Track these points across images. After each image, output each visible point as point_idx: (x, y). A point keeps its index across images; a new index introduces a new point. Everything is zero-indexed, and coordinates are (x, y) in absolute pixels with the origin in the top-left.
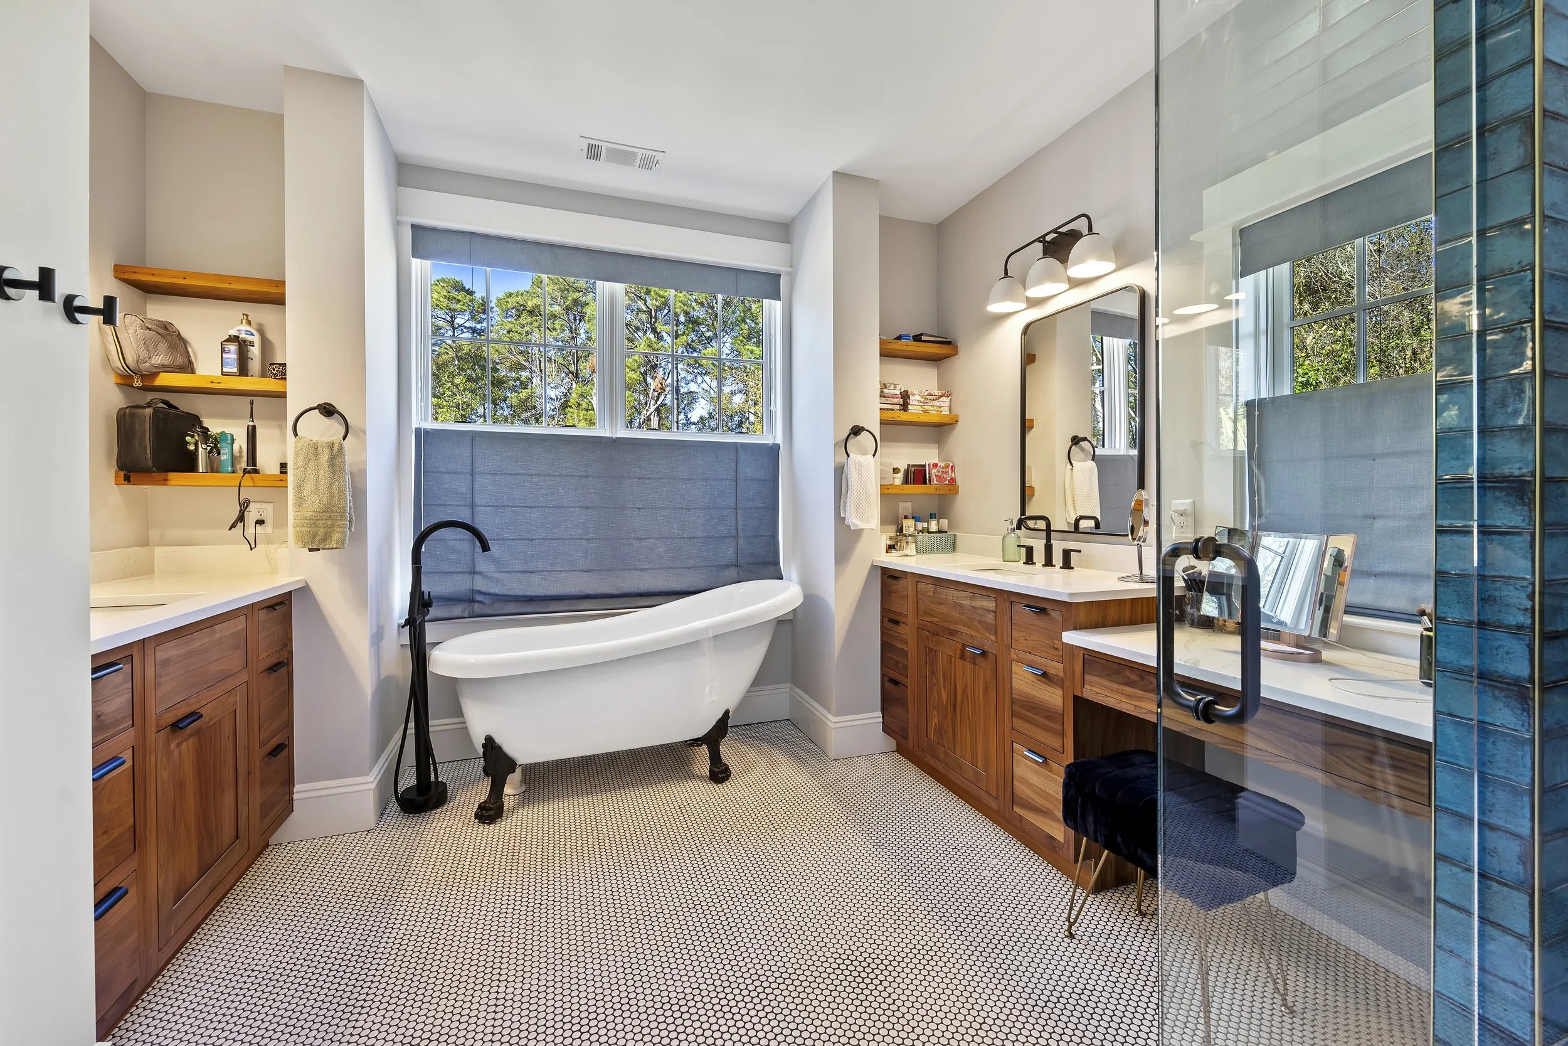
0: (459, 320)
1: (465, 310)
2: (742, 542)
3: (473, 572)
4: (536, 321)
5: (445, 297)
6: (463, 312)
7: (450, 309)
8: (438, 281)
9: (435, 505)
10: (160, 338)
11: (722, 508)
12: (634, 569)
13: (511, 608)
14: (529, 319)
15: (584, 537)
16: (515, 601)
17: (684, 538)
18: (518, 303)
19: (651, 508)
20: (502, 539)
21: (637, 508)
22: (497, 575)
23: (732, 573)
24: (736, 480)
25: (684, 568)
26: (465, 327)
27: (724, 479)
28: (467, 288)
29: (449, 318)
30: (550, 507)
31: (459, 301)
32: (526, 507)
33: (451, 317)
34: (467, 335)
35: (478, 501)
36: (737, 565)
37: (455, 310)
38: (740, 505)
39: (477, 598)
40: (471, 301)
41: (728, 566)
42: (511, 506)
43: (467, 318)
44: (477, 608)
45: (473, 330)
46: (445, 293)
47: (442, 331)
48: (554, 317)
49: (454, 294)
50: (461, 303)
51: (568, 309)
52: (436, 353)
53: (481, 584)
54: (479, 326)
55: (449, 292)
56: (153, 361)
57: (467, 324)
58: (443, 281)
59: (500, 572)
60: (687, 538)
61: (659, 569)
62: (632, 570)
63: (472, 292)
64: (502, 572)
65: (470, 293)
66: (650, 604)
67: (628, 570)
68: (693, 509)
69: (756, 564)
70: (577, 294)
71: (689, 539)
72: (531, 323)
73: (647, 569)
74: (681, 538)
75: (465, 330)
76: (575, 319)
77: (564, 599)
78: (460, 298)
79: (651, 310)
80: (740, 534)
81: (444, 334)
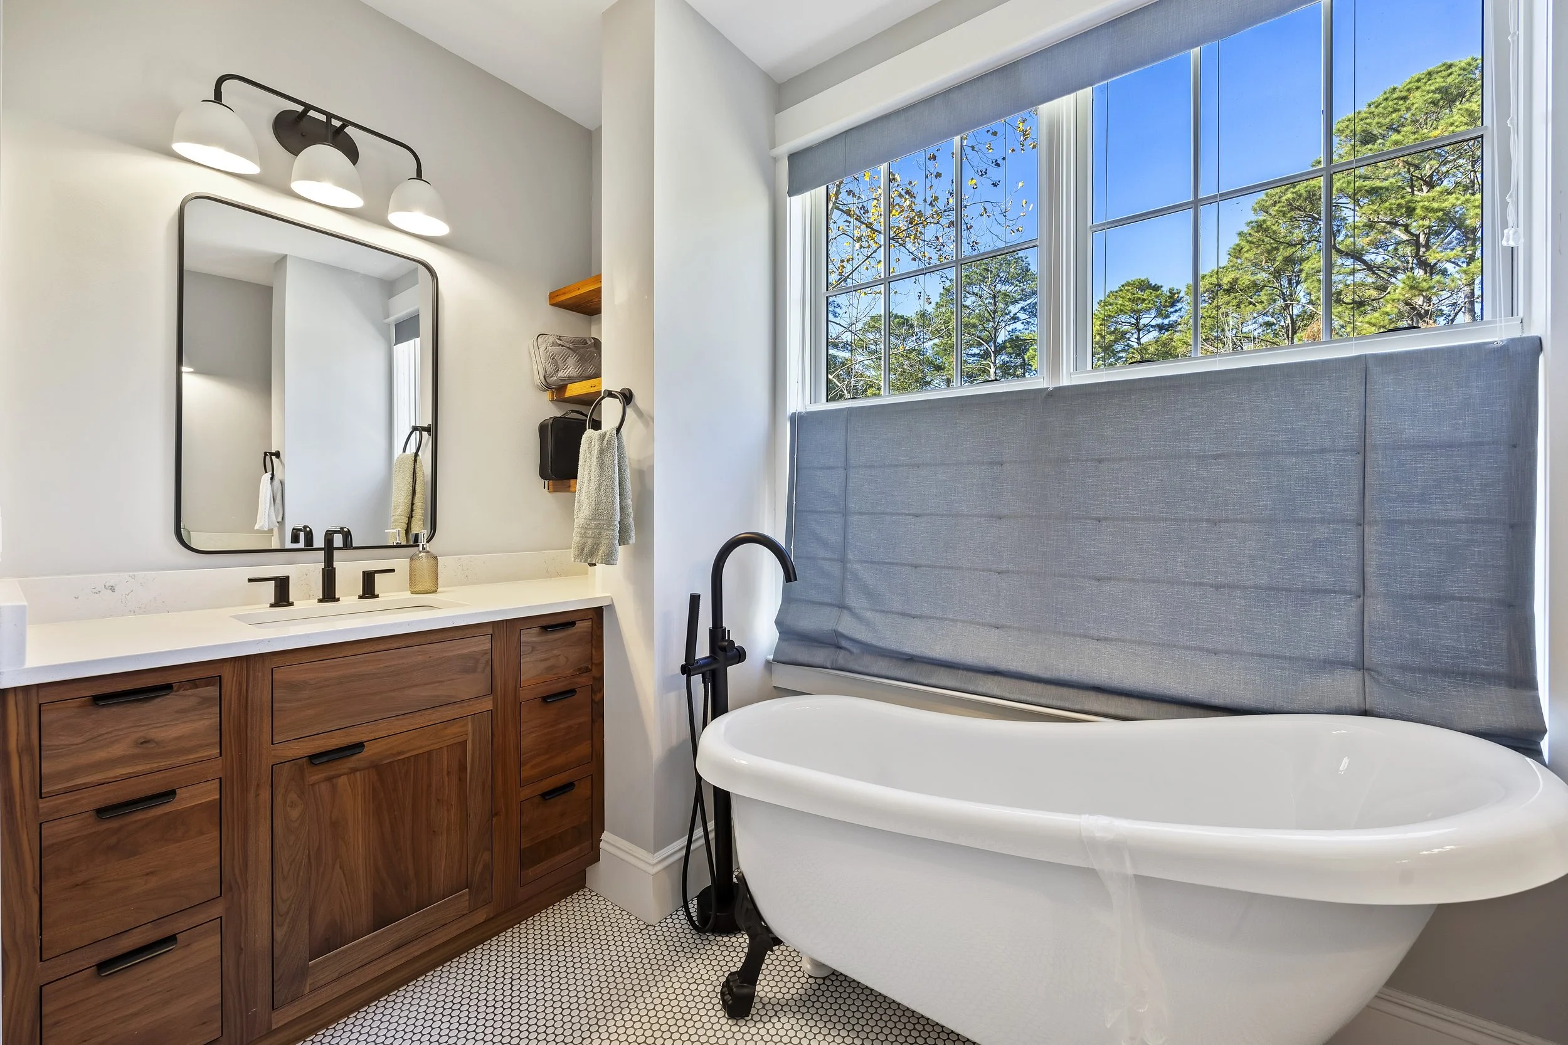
0: (1144, 321)
1: (1150, 309)
2: (1378, 610)
3: (842, 607)
4: (1236, 298)
5: (1130, 299)
6: (1148, 310)
7: (1134, 311)
8: (1123, 286)
9: (806, 511)
10: (571, 351)
11: (1313, 521)
12: (1085, 636)
13: (881, 666)
14: (1226, 298)
15: (994, 567)
16: (891, 657)
17: (1201, 584)
18: (1211, 284)
19: (1123, 519)
20: (878, 563)
21: (1092, 518)
22: (869, 615)
23: (1347, 685)
24: (1363, 448)
25: (1201, 649)
26: (1152, 326)
27: (1322, 451)
28: (1153, 284)
29: (1133, 321)
30: (942, 515)
31: (1144, 300)
32: (909, 514)
33: (1136, 320)
34: (1154, 334)
35: (852, 506)
36: (1361, 665)
37: (1139, 311)
38: (1373, 513)
39: (844, 643)
40: (1157, 297)
41: (1329, 664)
42: (892, 514)
43: (1153, 316)
44: (841, 658)
45: (1161, 328)
46: (1130, 296)
47: (1127, 336)
48: (1257, 287)
49: (1140, 294)
50: (1146, 302)
51: (1277, 274)
52: (1124, 359)
53: (848, 626)
54: (1166, 322)
55: (1134, 294)
56: (561, 374)
57: (1153, 323)
58: (1128, 284)
59: (873, 610)
60: (1211, 586)
61: (1139, 643)
62: (1080, 636)
63: (1158, 287)
64: (877, 611)
65: (1156, 288)
66: (1121, 712)
67: (1073, 635)
68: (1227, 521)
69: (1433, 671)
70: (1290, 251)
71: (1217, 587)
72: (1228, 303)
73: (1111, 640)
74: (1195, 584)
75: (1151, 329)
76: (1290, 283)
77: (959, 668)
78: (1145, 297)
79: (1418, 236)
80: (1373, 585)
81: (1129, 338)
